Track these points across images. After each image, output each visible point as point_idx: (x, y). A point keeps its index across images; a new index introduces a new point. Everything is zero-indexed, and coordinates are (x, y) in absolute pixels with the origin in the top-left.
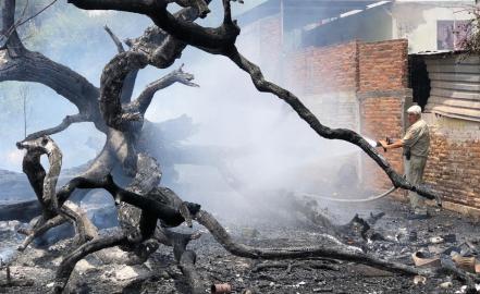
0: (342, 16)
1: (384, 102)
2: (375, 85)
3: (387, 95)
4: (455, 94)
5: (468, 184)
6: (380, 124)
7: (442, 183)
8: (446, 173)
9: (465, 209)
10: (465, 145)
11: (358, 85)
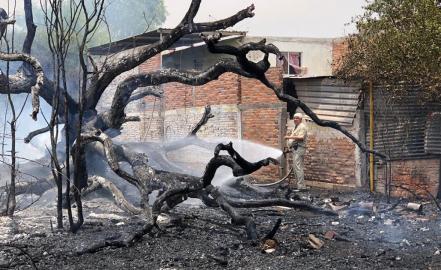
0: (195, 45)
1: (263, 112)
2: (256, 99)
3: (266, 107)
4: (321, 106)
5: (331, 168)
6: (259, 128)
7: (311, 169)
8: (314, 162)
9: (330, 186)
10: (330, 141)
11: (240, 99)
